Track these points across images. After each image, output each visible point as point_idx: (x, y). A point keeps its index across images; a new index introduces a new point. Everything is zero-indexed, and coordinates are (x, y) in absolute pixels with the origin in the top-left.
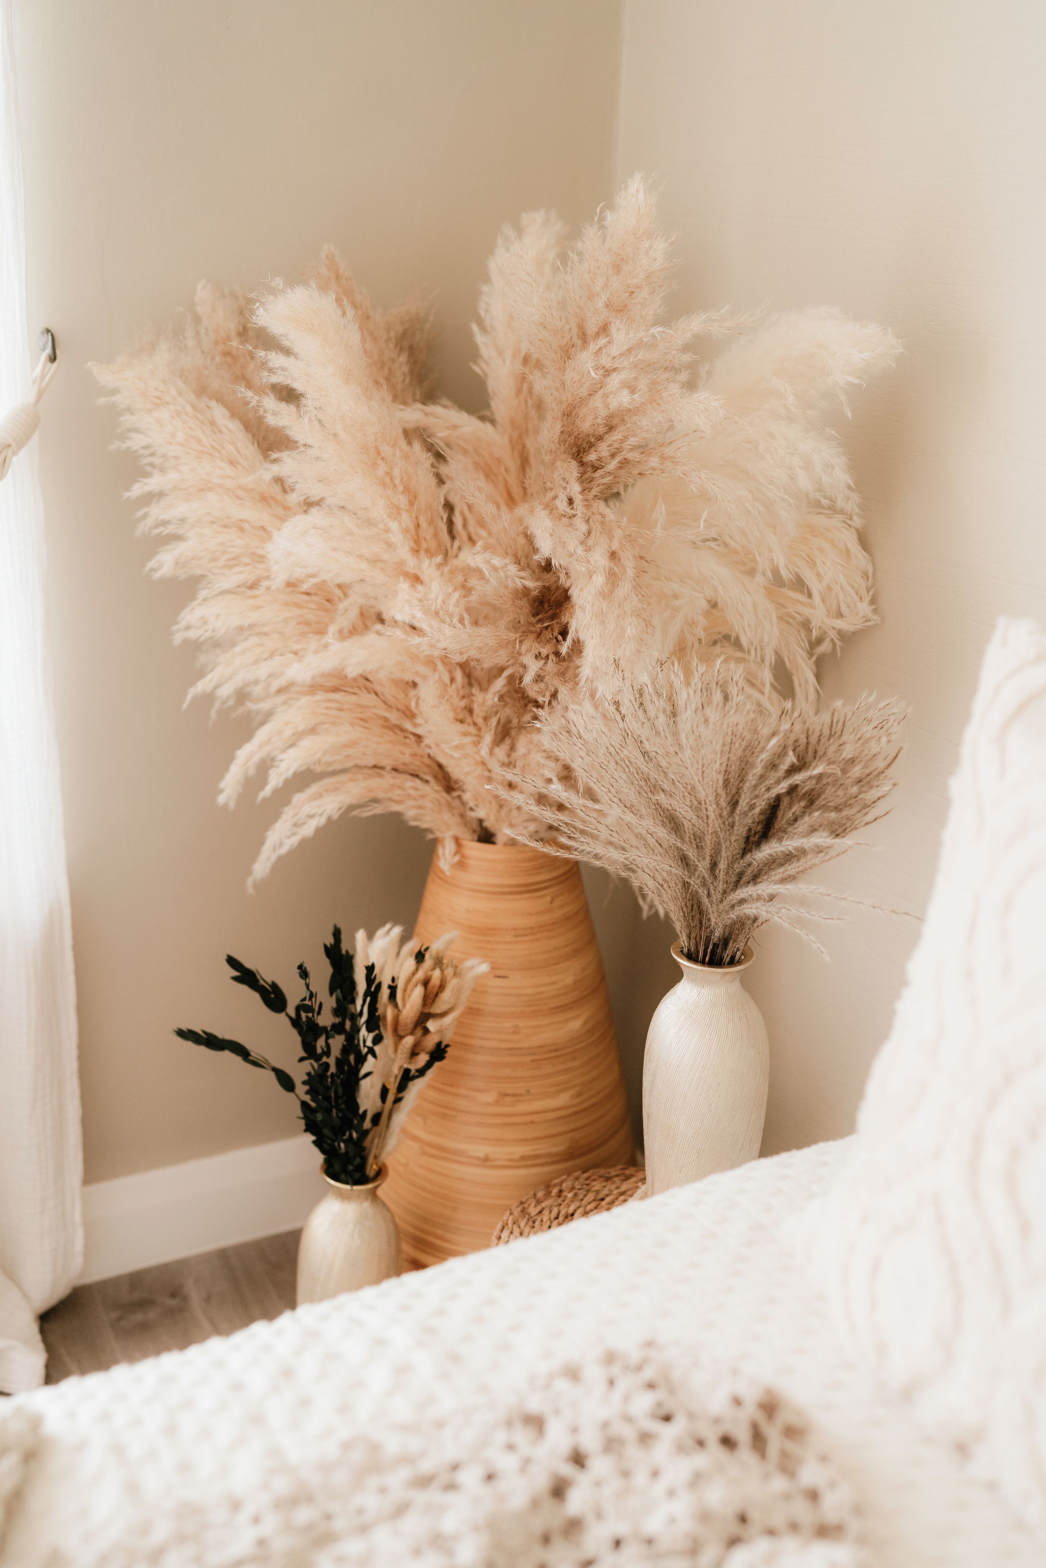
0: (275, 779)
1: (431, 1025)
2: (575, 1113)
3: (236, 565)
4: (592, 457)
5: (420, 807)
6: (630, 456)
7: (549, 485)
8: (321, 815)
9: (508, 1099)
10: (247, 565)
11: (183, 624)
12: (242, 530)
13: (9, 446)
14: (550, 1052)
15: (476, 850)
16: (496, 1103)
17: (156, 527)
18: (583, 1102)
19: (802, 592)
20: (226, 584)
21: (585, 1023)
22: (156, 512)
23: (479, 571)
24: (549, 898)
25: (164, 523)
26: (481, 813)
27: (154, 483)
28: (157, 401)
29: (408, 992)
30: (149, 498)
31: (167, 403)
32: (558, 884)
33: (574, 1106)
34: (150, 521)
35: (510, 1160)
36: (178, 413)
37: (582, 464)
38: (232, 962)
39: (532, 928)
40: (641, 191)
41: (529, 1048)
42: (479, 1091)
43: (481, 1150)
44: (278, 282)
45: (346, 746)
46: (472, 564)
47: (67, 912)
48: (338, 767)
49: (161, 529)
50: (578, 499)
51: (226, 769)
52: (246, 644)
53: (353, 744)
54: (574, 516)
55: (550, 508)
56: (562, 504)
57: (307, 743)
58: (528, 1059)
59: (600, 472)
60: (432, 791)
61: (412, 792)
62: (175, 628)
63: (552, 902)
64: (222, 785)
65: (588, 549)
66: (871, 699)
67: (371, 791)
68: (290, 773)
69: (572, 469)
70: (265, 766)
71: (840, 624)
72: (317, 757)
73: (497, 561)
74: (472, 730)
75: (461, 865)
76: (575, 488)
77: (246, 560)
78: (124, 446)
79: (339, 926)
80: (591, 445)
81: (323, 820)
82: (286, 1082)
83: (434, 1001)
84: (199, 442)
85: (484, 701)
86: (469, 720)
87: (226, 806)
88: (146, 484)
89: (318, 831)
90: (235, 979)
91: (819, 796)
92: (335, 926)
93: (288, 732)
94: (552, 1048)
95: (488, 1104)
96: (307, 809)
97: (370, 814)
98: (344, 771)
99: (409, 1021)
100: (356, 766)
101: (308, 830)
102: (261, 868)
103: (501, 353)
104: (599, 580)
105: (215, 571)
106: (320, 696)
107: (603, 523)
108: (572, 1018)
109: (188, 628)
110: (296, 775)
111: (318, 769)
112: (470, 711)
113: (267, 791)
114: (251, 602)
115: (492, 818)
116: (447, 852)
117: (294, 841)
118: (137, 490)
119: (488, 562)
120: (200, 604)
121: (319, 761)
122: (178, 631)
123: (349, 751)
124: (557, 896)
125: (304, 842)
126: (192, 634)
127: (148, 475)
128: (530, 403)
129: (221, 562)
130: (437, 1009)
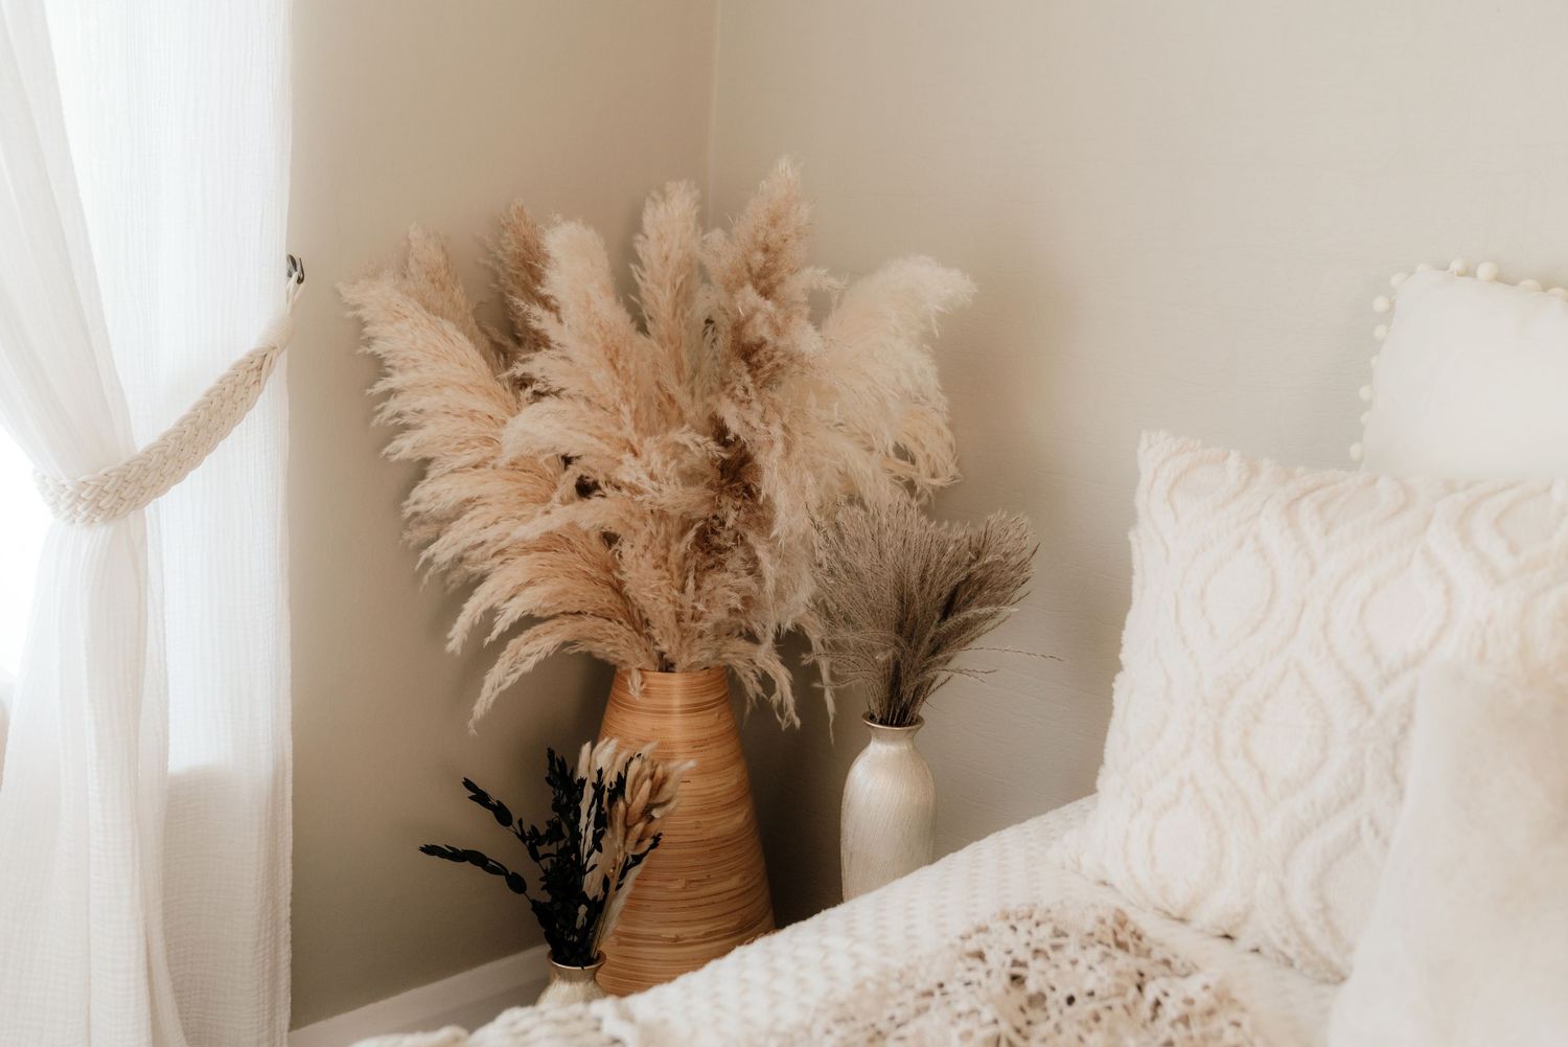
0: (501, 625)
1: (656, 813)
2: (744, 893)
3: (465, 448)
4: (754, 359)
5: (615, 644)
6: (781, 362)
7: (727, 380)
8: (539, 652)
9: (693, 885)
10: (475, 447)
11: (413, 498)
12: (473, 419)
13: (274, 348)
14: (723, 842)
15: (657, 678)
16: (684, 889)
17: (391, 418)
18: (748, 884)
19: (907, 460)
20: (457, 464)
21: (746, 817)
22: (393, 405)
23: (686, 447)
24: (716, 715)
25: (399, 415)
26: (664, 647)
27: (396, 381)
28: (396, 314)
29: (637, 787)
30: (390, 394)
31: (406, 317)
32: (722, 703)
33: (741, 887)
34: (387, 414)
35: (698, 937)
36: (416, 325)
37: (749, 364)
38: (468, 784)
39: (706, 740)
40: (789, 168)
41: (708, 840)
42: (669, 880)
43: (672, 932)
44: (558, 218)
45: (558, 594)
46: (681, 441)
47: (289, 765)
48: (551, 613)
49: (397, 420)
50: (751, 386)
51: (454, 621)
52: (474, 513)
53: (565, 592)
54: (751, 400)
55: (731, 396)
56: (739, 393)
57: (529, 592)
58: (707, 849)
59: (760, 371)
60: (624, 631)
61: (609, 632)
62: (406, 503)
63: (719, 717)
64: (450, 635)
65: (768, 424)
66: (1004, 516)
67: (579, 631)
68: (517, 617)
69: (743, 367)
70: (491, 613)
71: (936, 482)
72: (539, 602)
73: (700, 439)
74: (667, 575)
75: (646, 693)
76: (748, 378)
77: (474, 443)
78: (369, 351)
79: (552, 748)
80: (754, 351)
81: (542, 656)
82: (517, 883)
83: (658, 791)
84: (436, 347)
85: (679, 549)
86: (664, 567)
87: (453, 652)
88: (388, 382)
89: (538, 665)
90: (471, 798)
91: (986, 581)
92: (549, 749)
93: (509, 586)
94: (725, 838)
95: (677, 891)
96: (525, 650)
97: (576, 651)
98: (554, 617)
99: (637, 812)
100: (564, 613)
101: (528, 666)
102: (482, 706)
103: (660, 285)
104: (779, 446)
105: (447, 453)
106: (535, 555)
107: (773, 405)
108: (738, 813)
109: (416, 503)
110: (521, 620)
111: (537, 614)
112: (666, 560)
113: (494, 635)
114: (478, 478)
115: (674, 649)
116: (635, 682)
117: (515, 677)
118: (381, 386)
119: (692, 440)
120: (429, 482)
121: (540, 608)
122: (408, 506)
123: (563, 599)
124: (722, 713)
125: (524, 676)
126: (421, 508)
127: (388, 375)
128: (682, 324)
129: (453, 446)
130: (661, 798)
